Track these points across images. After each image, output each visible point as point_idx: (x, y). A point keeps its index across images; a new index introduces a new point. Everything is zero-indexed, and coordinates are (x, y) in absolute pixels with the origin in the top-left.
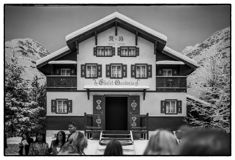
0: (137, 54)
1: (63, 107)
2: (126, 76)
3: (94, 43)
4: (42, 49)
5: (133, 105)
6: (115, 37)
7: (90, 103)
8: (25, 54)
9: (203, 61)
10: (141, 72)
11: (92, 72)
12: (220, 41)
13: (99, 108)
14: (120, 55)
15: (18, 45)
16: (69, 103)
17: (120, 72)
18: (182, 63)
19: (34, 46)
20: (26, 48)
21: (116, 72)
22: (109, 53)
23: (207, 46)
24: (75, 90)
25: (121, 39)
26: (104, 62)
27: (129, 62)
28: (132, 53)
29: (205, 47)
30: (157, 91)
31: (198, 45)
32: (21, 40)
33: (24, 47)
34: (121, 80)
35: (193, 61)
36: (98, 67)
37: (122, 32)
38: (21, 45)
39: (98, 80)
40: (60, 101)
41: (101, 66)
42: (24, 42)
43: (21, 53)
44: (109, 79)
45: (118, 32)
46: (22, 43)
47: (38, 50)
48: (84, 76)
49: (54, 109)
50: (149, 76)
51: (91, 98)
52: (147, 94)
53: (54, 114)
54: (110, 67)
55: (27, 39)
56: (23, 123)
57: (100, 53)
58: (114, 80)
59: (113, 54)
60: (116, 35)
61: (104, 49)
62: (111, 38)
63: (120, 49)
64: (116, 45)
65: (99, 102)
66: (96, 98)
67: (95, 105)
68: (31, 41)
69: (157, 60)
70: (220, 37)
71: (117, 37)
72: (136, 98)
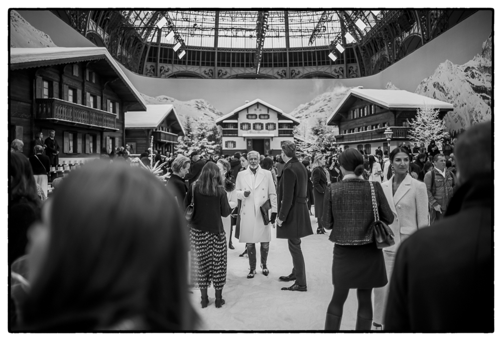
0: (268, 117)
1: (231, 145)
2: (263, 129)
3: (246, 112)
4: (210, 106)
5: (267, 144)
6: (257, 109)
7: (245, 143)
8: (199, 109)
9: (310, 114)
10: (271, 127)
11: (245, 127)
12: (321, 101)
13: (250, 145)
14: (260, 118)
15: (195, 104)
16: (234, 143)
17: (260, 127)
18: (292, 122)
19: (205, 104)
20: (200, 105)
21: (258, 127)
22: (254, 117)
23: (312, 104)
24: (237, 136)
25: (260, 110)
26: (252, 122)
27: (264, 122)
28: (266, 117)
29: (312, 105)
30: (279, 136)
31: (307, 104)
32: (197, 100)
33: (199, 104)
34: (261, 131)
35: (298, 120)
36: (249, 125)
37: (260, 107)
38: (197, 104)
39: (249, 131)
40: (229, 142)
41: (250, 124)
42: (199, 102)
43: (197, 109)
44: (254, 130)
45: (259, 107)
46: (197, 102)
47: (208, 106)
48: (242, 129)
49: (226, 146)
50: (275, 129)
51: (246, 140)
52: (274, 138)
53: (226, 149)
54: (255, 125)
55: (200, 100)
56: (210, 153)
57: (250, 117)
58: (257, 131)
59: (256, 118)
60: (258, 108)
61: (252, 115)
62: (255, 110)
63: (260, 115)
64: (258, 113)
65: (250, 142)
66: (248, 140)
67: (248, 144)
68: (203, 100)
69: (279, 119)
70: (320, 99)
71: (258, 109)
72: (268, 140)
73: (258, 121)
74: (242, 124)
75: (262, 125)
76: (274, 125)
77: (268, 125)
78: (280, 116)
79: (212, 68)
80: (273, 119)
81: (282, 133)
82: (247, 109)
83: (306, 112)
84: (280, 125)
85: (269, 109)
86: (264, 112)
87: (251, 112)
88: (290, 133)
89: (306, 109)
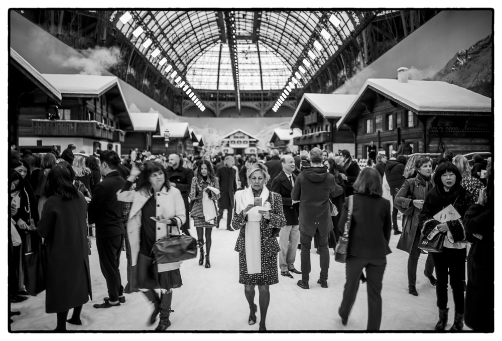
2: (241, 144)
5: (243, 151)
18: (256, 140)
24: (229, 147)
26: (236, 140)
27: (242, 140)
28: (243, 138)
30: (249, 147)
37: (240, 133)
39: (235, 144)
44: (237, 144)
51: (233, 149)
52: (247, 148)
54: (238, 141)
61: (236, 137)
62: (238, 134)
64: (239, 136)
65: (235, 150)
69: (249, 139)
72: (244, 149)
73: (239, 139)
74: (232, 142)
75: (241, 142)
76: (247, 142)
77: (244, 142)
78: (250, 137)
79: (215, 102)
80: (247, 139)
81: (251, 145)
82: (234, 134)
83: (264, 135)
84: (250, 142)
85: (244, 134)
86: (242, 135)
87: (236, 135)
88: (254, 146)
89: (264, 133)
